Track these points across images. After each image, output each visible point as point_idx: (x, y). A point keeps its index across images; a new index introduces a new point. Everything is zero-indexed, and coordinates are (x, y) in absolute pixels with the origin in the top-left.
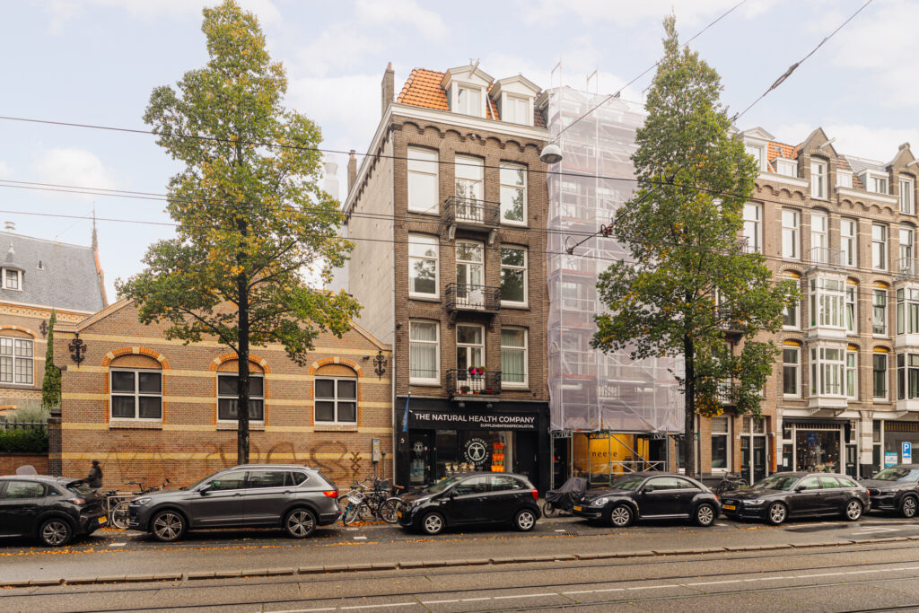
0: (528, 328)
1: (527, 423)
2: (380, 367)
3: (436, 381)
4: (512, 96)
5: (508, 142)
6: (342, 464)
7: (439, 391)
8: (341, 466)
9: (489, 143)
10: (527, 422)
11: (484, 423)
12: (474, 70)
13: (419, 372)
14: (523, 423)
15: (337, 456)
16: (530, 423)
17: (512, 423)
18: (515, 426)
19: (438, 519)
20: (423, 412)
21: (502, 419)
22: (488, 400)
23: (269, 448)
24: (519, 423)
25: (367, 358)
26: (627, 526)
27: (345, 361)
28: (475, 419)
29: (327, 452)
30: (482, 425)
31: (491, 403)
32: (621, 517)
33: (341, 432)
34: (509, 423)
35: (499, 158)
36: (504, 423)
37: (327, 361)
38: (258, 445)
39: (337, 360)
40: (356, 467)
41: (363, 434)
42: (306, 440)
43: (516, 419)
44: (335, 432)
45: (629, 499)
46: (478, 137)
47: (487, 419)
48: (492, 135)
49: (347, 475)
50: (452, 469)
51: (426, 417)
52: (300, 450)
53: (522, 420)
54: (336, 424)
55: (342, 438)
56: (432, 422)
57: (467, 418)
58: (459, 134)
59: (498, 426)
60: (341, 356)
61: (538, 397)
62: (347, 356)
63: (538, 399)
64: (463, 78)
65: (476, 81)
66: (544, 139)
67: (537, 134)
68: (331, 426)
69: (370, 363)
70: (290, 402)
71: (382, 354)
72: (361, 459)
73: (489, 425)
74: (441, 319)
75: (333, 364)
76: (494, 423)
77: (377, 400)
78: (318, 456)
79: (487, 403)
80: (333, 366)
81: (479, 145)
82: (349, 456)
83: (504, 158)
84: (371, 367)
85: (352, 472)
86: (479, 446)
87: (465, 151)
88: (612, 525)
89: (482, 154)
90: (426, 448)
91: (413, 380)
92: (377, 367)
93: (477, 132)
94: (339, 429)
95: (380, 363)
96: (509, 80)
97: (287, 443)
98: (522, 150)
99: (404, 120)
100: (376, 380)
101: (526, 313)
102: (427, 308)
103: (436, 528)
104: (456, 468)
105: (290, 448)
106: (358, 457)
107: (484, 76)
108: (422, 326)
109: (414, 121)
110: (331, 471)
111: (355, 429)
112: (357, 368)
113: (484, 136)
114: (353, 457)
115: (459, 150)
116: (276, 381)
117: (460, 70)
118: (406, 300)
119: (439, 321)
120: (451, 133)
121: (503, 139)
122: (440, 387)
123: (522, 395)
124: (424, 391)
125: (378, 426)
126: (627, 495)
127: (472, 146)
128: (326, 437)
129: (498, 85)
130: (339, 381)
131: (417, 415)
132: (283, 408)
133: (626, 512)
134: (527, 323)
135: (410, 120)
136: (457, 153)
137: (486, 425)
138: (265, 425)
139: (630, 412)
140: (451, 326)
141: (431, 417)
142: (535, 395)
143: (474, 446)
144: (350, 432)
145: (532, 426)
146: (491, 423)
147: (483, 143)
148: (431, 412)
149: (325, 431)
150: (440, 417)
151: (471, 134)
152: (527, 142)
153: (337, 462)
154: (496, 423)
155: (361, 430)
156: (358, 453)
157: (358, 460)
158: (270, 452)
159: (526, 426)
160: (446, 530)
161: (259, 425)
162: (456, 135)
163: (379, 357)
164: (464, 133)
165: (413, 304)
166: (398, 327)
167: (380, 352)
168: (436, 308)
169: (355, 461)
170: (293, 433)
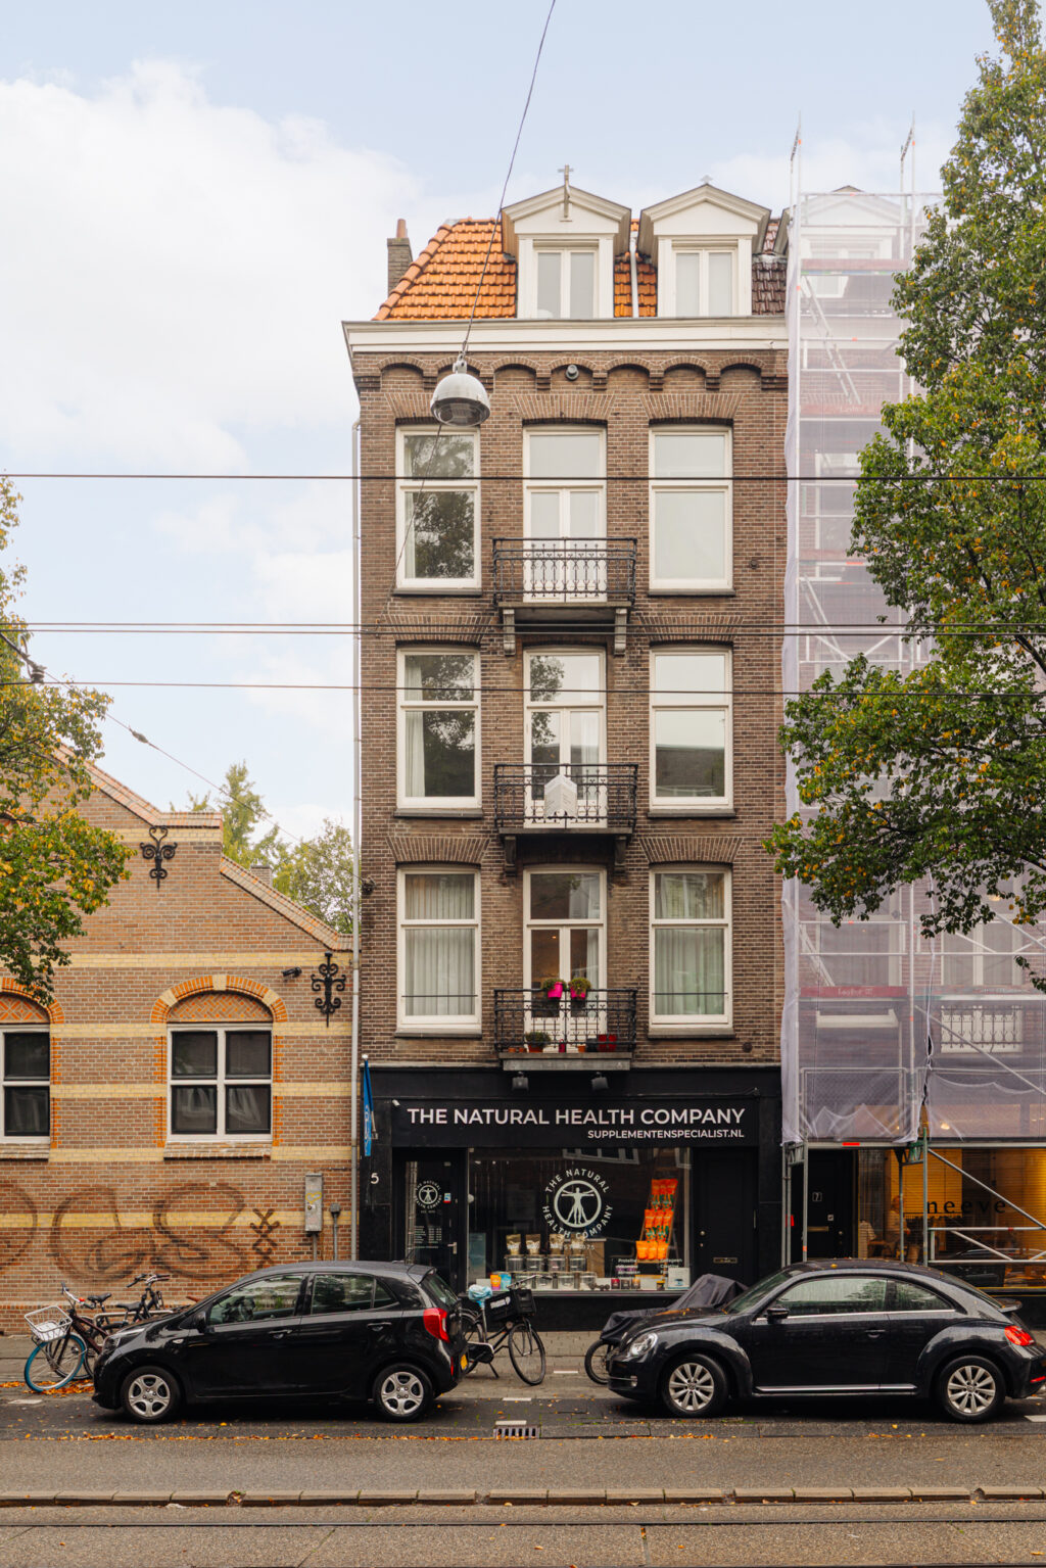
0: (729, 866)
1: (723, 1125)
2: (328, 995)
3: (471, 1023)
4: (689, 245)
5: (671, 370)
6: (231, 1237)
7: (473, 1049)
8: (228, 1244)
9: (616, 384)
10: (724, 1120)
11: (599, 1128)
12: (567, 198)
13: (419, 1000)
14: (709, 1126)
15: (218, 1219)
16: (733, 1125)
17: (680, 1126)
18: (686, 1133)
19: (160, 1382)
20: (430, 1104)
21: (649, 1117)
22: (597, 1066)
23: (58, 1202)
24: (698, 1125)
25: (297, 972)
26: (709, 1414)
27: (239, 985)
28: (572, 1117)
29: (197, 1209)
30: (591, 1134)
31: (604, 1073)
32: (691, 1388)
33: (228, 1159)
34: (668, 1127)
35: (649, 417)
36: (656, 1126)
37: (197, 985)
38: (33, 1194)
39: (220, 983)
40: (265, 1246)
41: (283, 1164)
42: (145, 1182)
43: (690, 1115)
44: (213, 1159)
45: (727, 1341)
46: (585, 370)
47: (607, 1117)
48: (622, 359)
49: (244, 1265)
50: (524, 1251)
51: (437, 1116)
52: (132, 1206)
53: (709, 1116)
54: (221, 1140)
55: (232, 1175)
56: (452, 1127)
57: (550, 1116)
58: (531, 371)
59: (638, 1134)
60: (229, 971)
61: (757, 1053)
62: (243, 970)
63: (756, 1059)
64: (546, 224)
65: (583, 223)
66: (776, 346)
67: (756, 337)
68: (207, 1146)
69: (303, 984)
70: (107, 1091)
71: (334, 961)
72: (277, 1224)
73: (611, 1134)
74: (482, 861)
75: (214, 993)
76: (627, 1126)
77: (320, 1077)
78: (173, 1219)
79: (593, 1074)
80: (212, 998)
81: (590, 394)
82: (247, 1218)
83: (661, 415)
84: (304, 994)
85: (255, 1259)
86: (584, 1189)
87: (548, 415)
88: (664, 1411)
89: (597, 415)
90: (448, 1197)
91: (407, 1022)
92: (322, 995)
93: (580, 360)
94: (224, 1153)
95: (328, 983)
96: (676, 205)
97: (99, 1188)
98: (713, 385)
99: (383, 361)
100: (317, 1028)
101: (723, 825)
102: (444, 835)
103: (157, 1407)
104: (533, 1247)
105: (106, 1201)
106: (271, 1220)
107: (599, 206)
108: (433, 881)
109: (409, 360)
110: (205, 1256)
111: (262, 1152)
112: (270, 998)
113: (600, 367)
114: (257, 1221)
115: (531, 416)
116: (76, 1041)
117: (535, 205)
118: (386, 821)
119: (478, 866)
120: (512, 375)
121: (656, 366)
122: (477, 1038)
123: (710, 1048)
124: (434, 1049)
125: (321, 1142)
126: (719, 1328)
127: (570, 398)
128: (192, 1174)
129: (645, 224)
130: (229, 1034)
131: (413, 1111)
132: (90, 1104)
133: (708, 1376)
134: (725, 852)
135: (398, 360)
136: (527, 423)
137: (604, 1134)
138: (50, 1146)
139: (1018, 1085)
140: (511, 877)
141: (450, 1116)
142: (747, 1048)
143: (571, 1189)
144: (251, 1159)
145: (737, 1133)
146: (618, 1127)
147: (600, 385)
148: (450, 1104)
149: (189, 1159)
150: (476, 1116)
151: (565, 367)
152: (726, 361)
153: (219, 1234)
154: (632, 1128)
155: (277, 1153)
156: (270, 1212)
157: (271, 1228)
158: (61, 1210)
159: (718, 1133)
160: (181, 1413)
161: (37, 1147)
162: (525, 376)
163: (328, 968)
164: (543, 367)
165: (406, 827)
166: (367, 890)
167: (329, 956)
168: (467, 833)
169: (264, 1231)
170: (114, 1165)
